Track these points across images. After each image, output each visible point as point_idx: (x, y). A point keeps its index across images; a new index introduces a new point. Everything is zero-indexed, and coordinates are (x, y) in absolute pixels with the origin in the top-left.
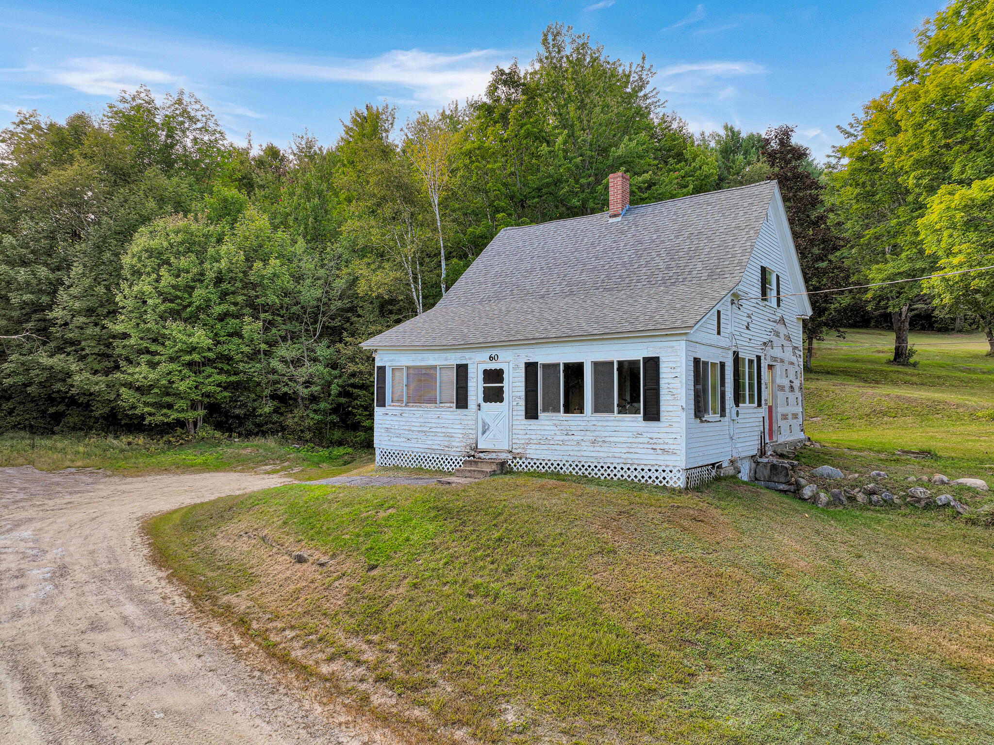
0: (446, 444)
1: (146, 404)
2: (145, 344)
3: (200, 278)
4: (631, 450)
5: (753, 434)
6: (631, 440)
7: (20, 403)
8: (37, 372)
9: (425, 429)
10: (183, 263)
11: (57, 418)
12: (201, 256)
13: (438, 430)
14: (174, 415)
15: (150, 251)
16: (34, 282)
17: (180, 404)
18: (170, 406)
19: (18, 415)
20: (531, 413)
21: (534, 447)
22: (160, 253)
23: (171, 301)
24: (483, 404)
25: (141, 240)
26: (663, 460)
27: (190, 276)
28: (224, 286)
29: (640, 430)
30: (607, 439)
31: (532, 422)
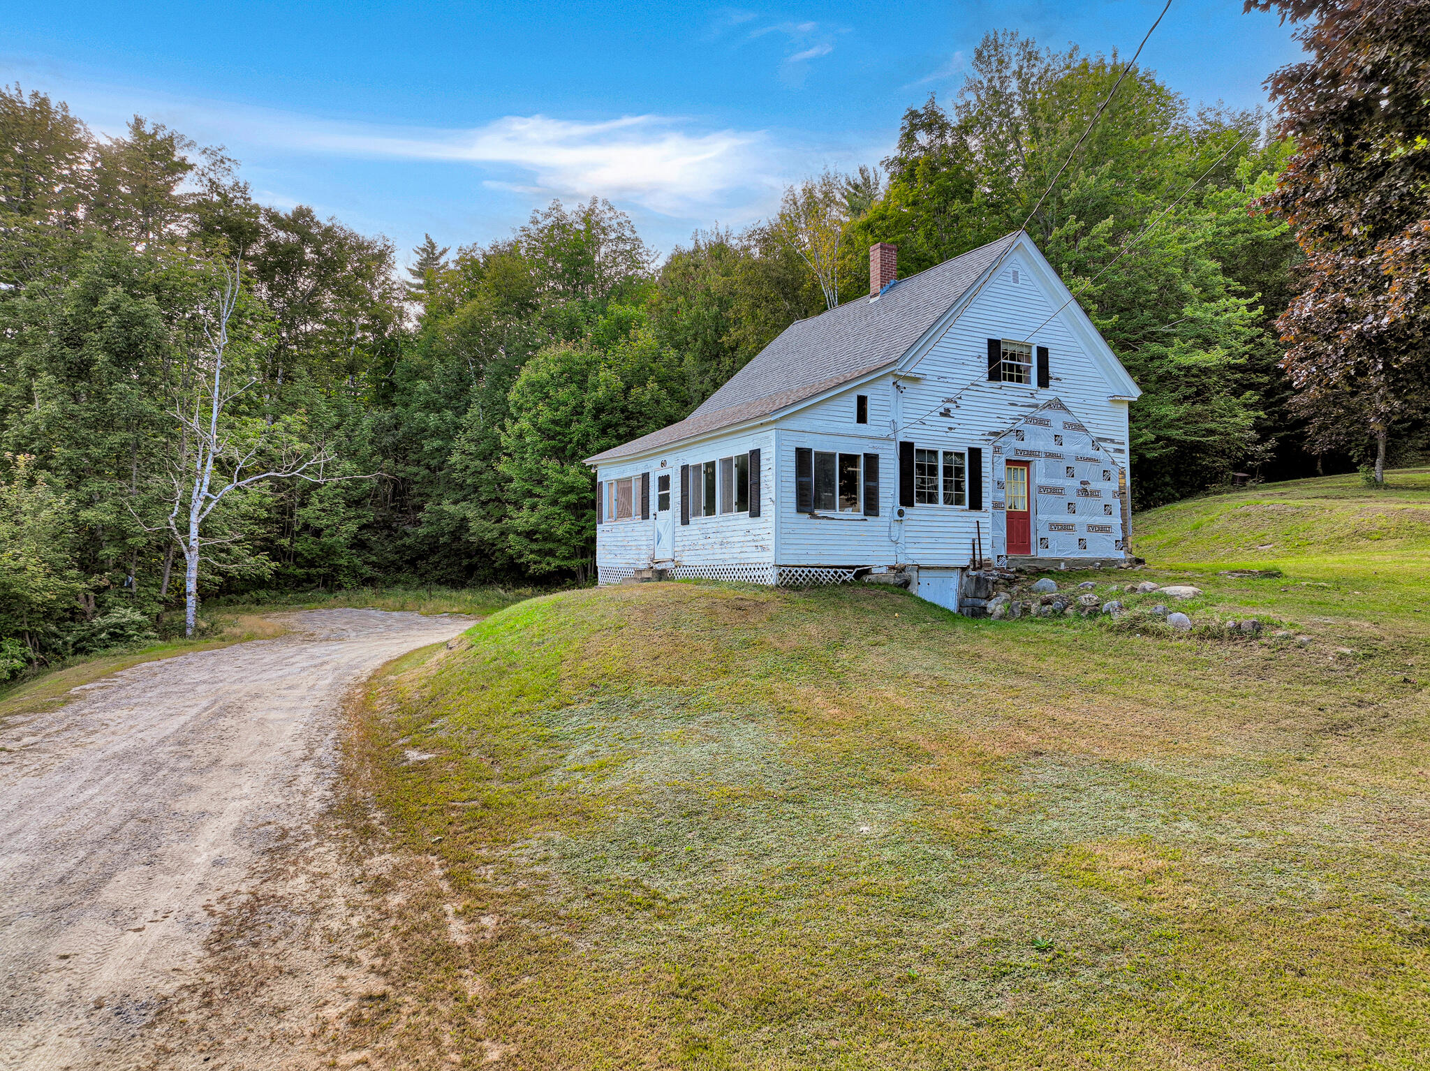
0: (637, 557)
1: (532, 552)
2: (528, 486)
3: (578, 411)
4: (744, 550)
5: (965, 541)
6: (743, 539)
7: (445, 557)
8: (448, 521)
9: (625, 543)
10: (562, 394)
11: (471, 570)
12: (582, 385)
13: (633, 543)
14: (555, 563)
15: (531, 384)
16: (443, 427)
17: (563, 550)
18: (551, 553)
19: (442, 569)
20: (685, 521)
21: (687, 553)
22: (542, 387)
23: (553, 438)
24: (658, 513)
25: (526, 374)
26: (754, 557)
27: (569, 409)
28: (603, 417)
29: (749, 527)
30: (729, 540)
31: (686, 527)
